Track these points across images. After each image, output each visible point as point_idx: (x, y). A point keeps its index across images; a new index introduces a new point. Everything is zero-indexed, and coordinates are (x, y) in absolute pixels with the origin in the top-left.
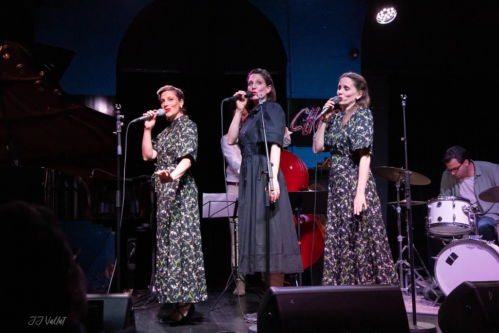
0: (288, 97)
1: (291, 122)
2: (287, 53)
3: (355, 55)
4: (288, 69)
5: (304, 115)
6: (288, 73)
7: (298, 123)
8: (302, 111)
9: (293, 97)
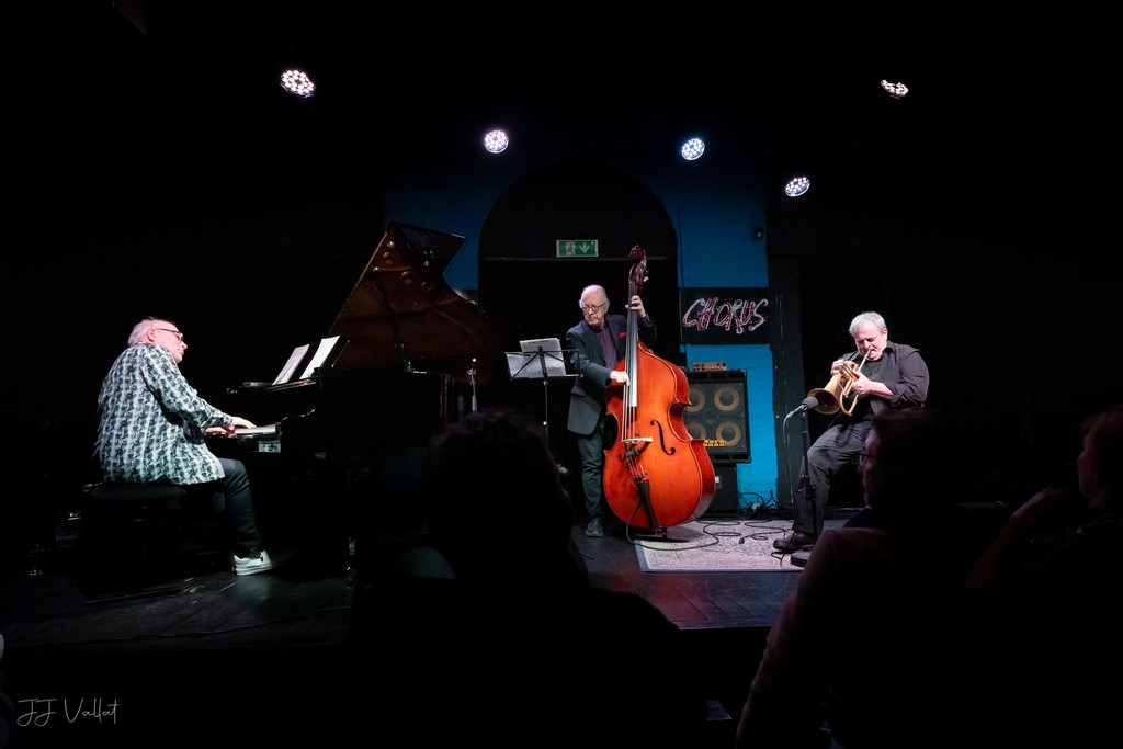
0: (680, 285)
1: (683, 315)
2: (678, 235)
3: (759, 235)
4: (679, 252)
5: (699, 307)
6: (679, 257)
7: (693, 316)
8: (697, 302)
9: (687, 285)
